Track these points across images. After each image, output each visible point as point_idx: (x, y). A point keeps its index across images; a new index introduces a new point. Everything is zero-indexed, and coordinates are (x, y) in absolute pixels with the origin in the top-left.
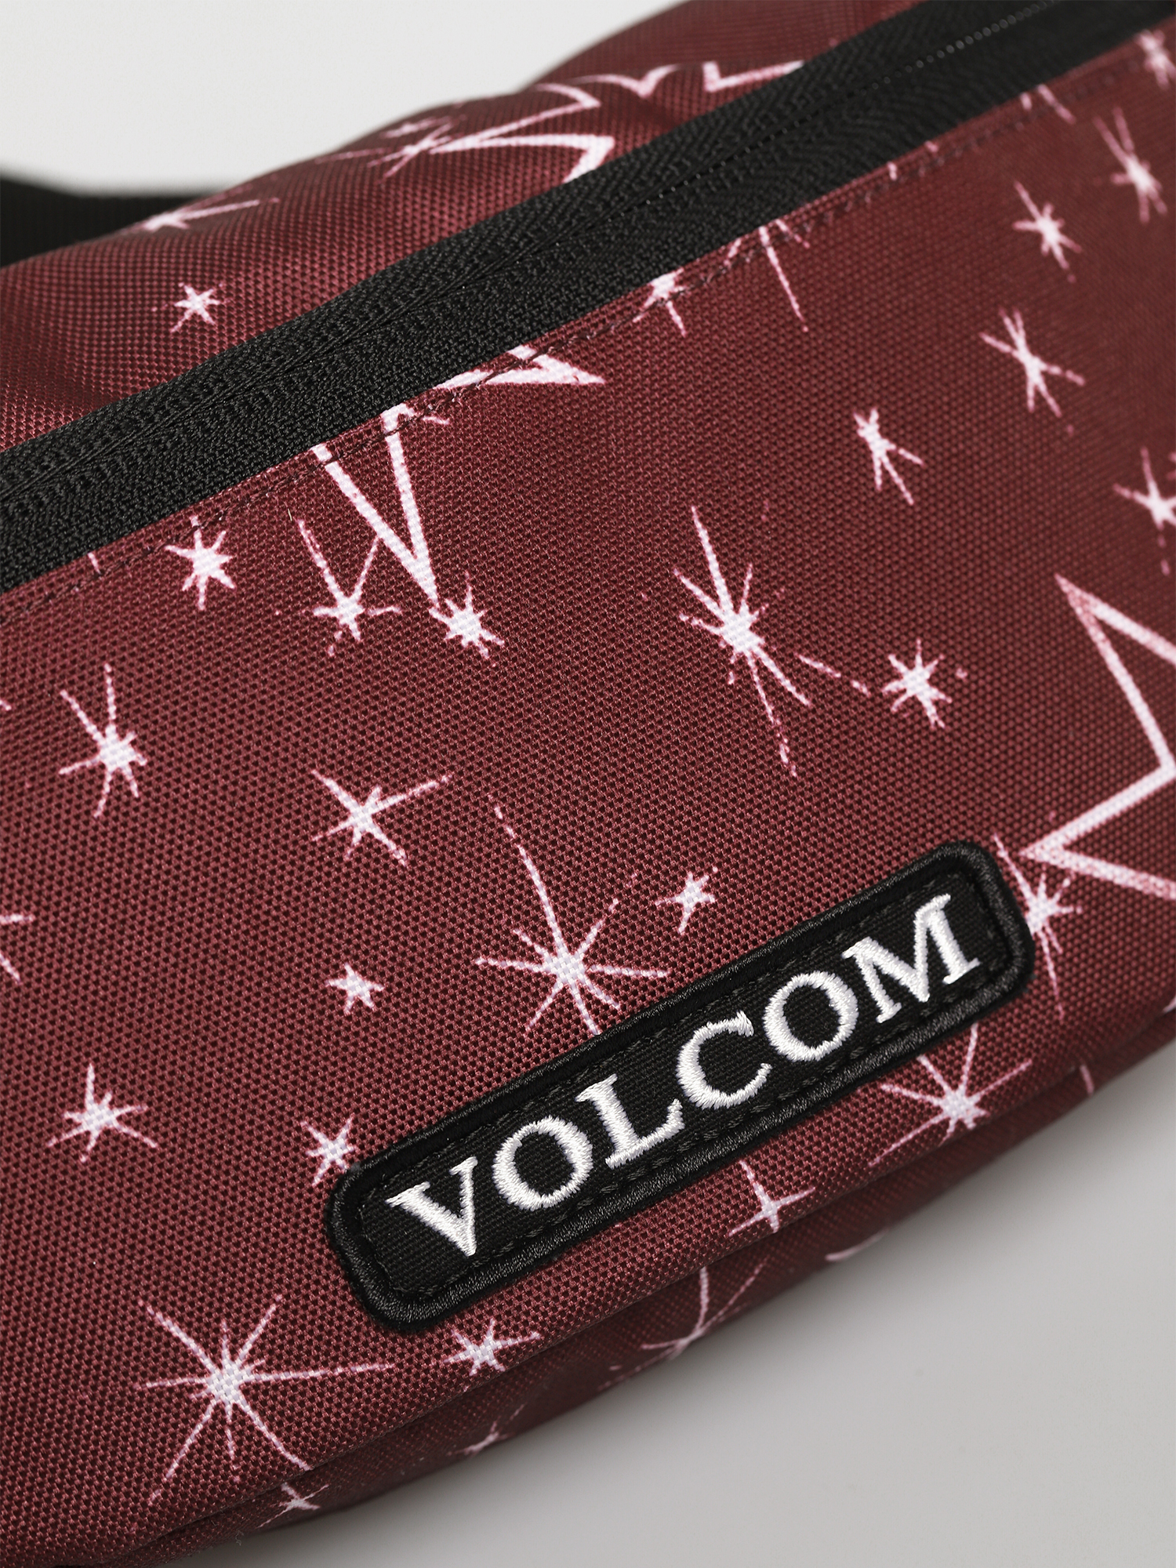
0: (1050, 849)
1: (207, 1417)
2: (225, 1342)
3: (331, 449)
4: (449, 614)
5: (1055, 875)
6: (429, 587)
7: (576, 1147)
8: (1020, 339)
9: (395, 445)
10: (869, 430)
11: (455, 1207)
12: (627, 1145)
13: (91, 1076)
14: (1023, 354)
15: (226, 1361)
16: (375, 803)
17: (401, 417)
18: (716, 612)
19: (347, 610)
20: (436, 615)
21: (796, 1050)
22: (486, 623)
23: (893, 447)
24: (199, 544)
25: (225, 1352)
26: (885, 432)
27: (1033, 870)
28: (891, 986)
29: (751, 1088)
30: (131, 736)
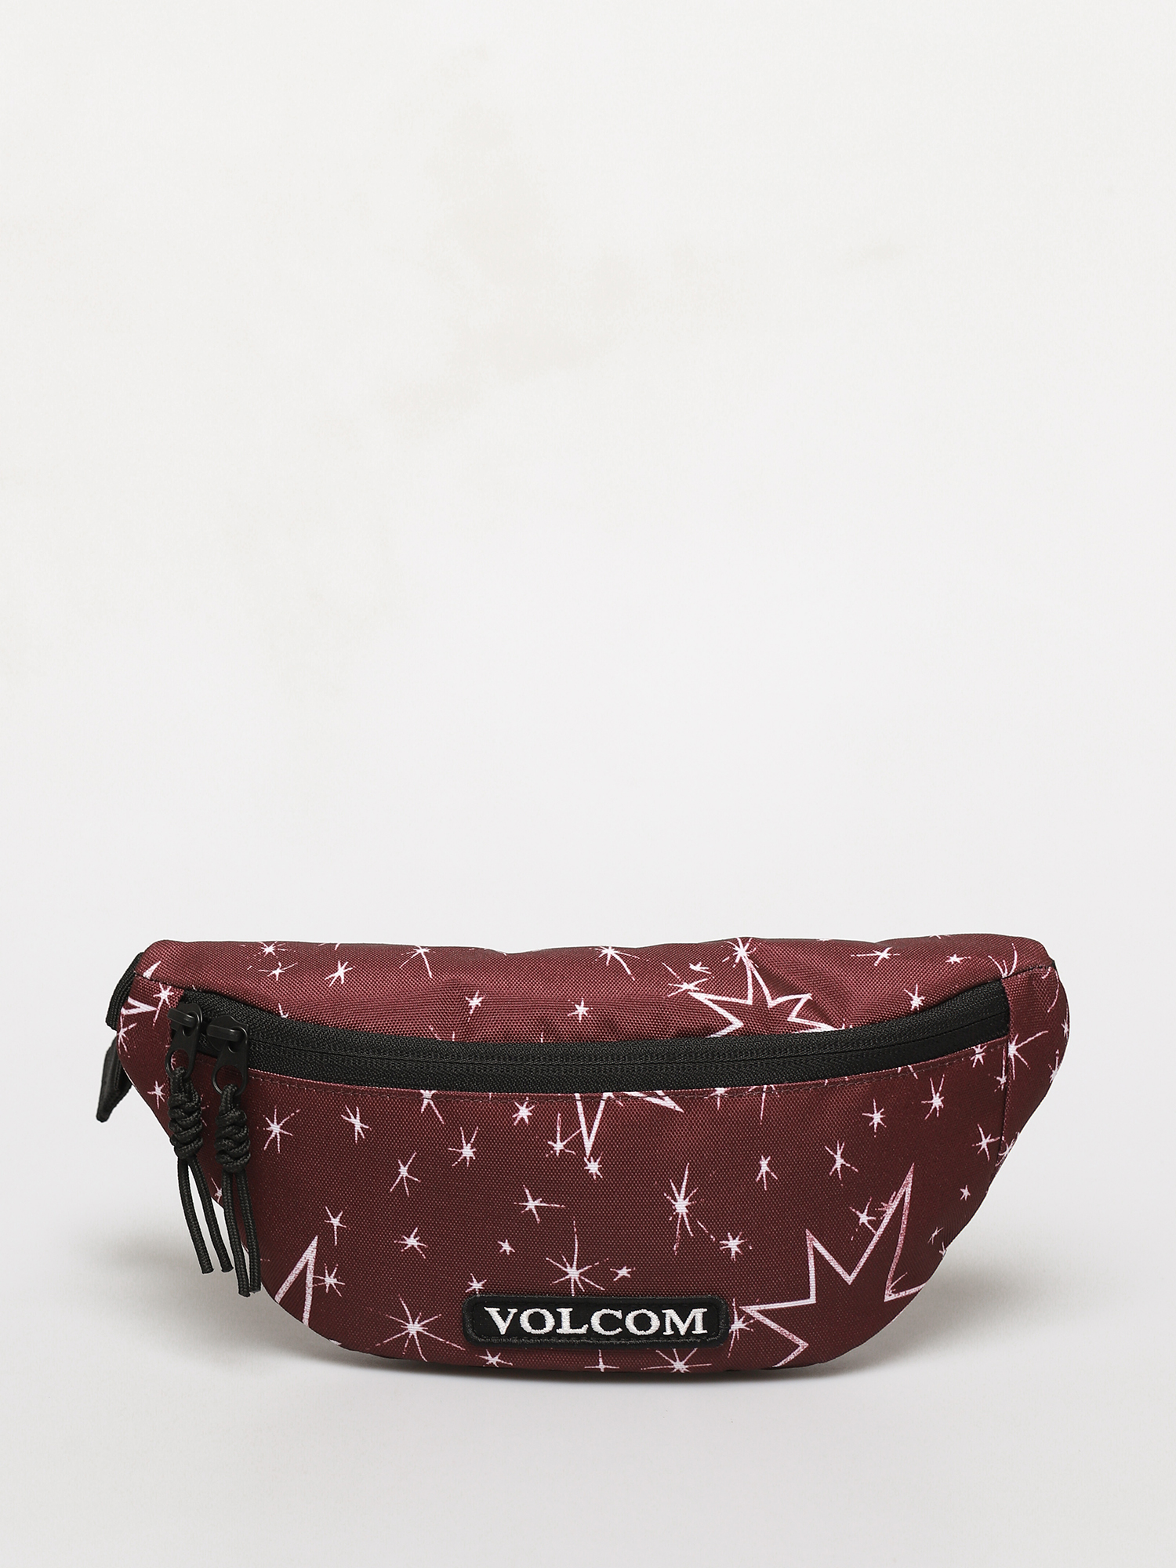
0: (752, 1310)
1: (403, 1334)
2: (419, 1318)
3: (581, 1097)
4: (590, 1162)
5: (749, 1317)
6: (588, 1153)
7: (550, 1322)
8: (839, 1153)
9: (602, 1104)
10: (764, 1164)
11: (505, 1320)
12: (566, 1328)
13: (415, 1231)
14: (838, 1157)
15: (416, 1323)
16: (537, 1203)
17: (609, 1097)
18: (677, 1198)
19: (559, 1146)
20: (586, 1160)
21: (633, 1329)
22: (600, 1169)
23: (769, 1170)
24: (525, 1105)
25: (417, 1320)
26: (769, 1165)
27: (741, 1314)
28: (674, 1326)
29: (612, 1333)
30: (475, 1150)
